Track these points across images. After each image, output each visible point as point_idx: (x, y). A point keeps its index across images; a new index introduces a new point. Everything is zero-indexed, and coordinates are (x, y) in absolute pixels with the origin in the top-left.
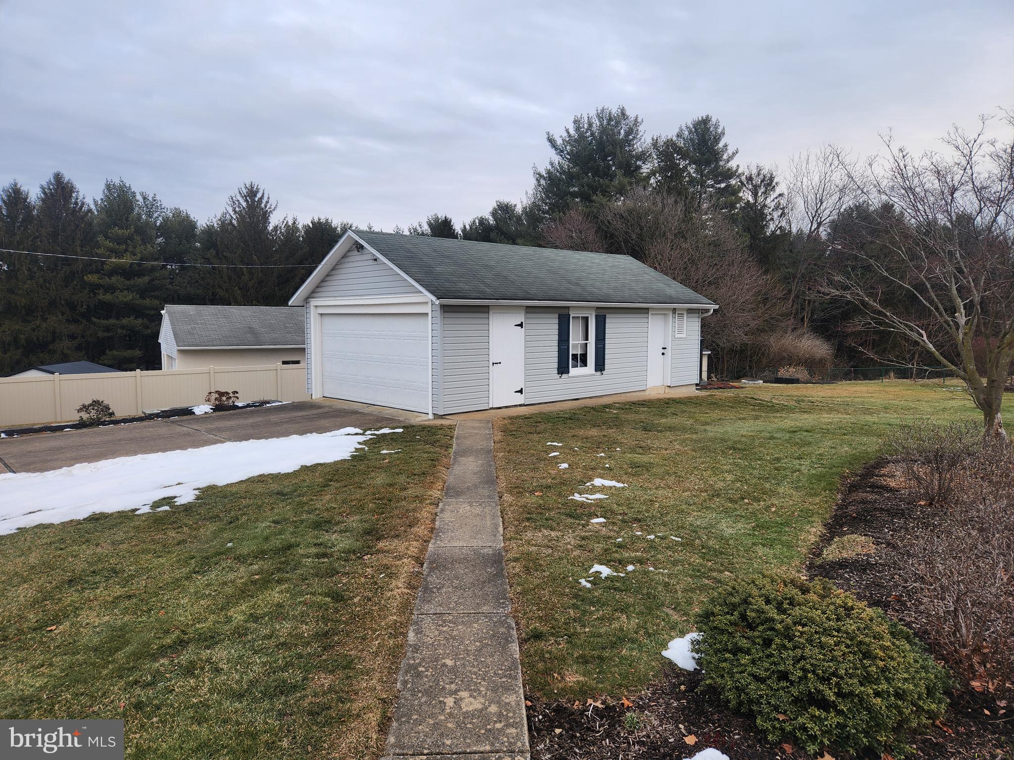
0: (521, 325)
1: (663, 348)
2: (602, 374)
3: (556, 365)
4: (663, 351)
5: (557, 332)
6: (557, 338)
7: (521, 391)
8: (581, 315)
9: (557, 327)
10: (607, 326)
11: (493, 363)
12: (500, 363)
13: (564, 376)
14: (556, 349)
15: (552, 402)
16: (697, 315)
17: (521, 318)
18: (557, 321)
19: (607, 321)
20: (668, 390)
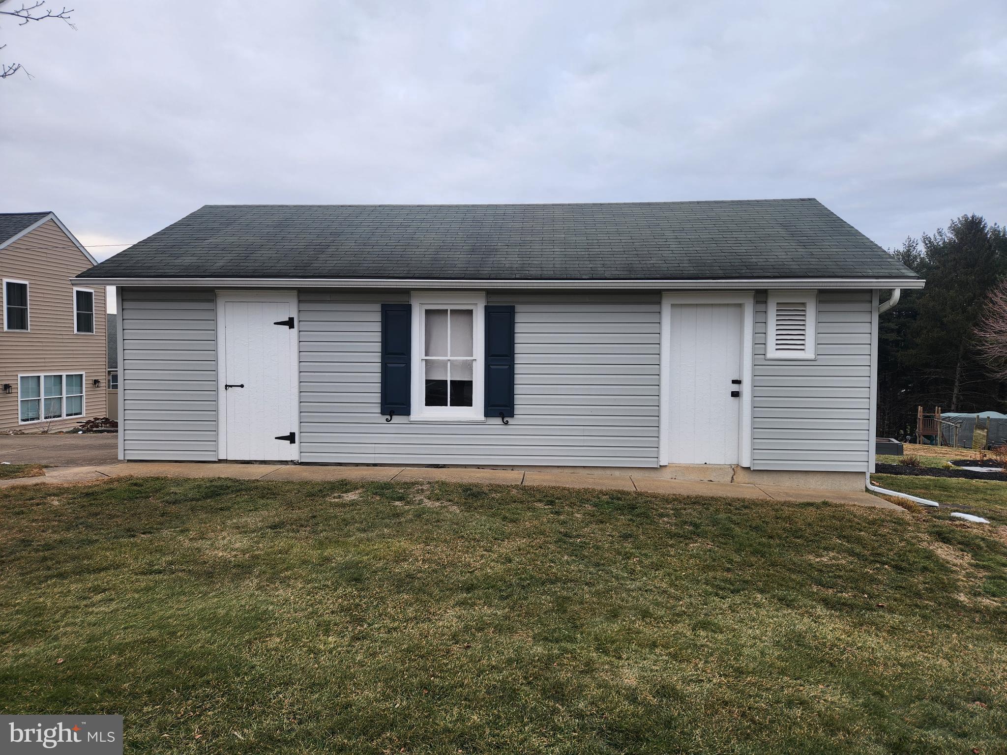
0: (290, 323)
1: (734, 382)
2: (506, 423)
3: (377, 398)
4: (735, 388)
5: (378, 337)
6: (378, 347)
7: (291, 438)
8: (449, 308)
9: (378, 327)
10: (518, 328)
11: (226, 386)
12: (242, 386)
13: (396, 419)
14: (378, 367)
15: (375, 465)
16: (866, 306)
17: (290, 310)
18: (378, 317)
19: (519, 318)
20: (741, 477)
